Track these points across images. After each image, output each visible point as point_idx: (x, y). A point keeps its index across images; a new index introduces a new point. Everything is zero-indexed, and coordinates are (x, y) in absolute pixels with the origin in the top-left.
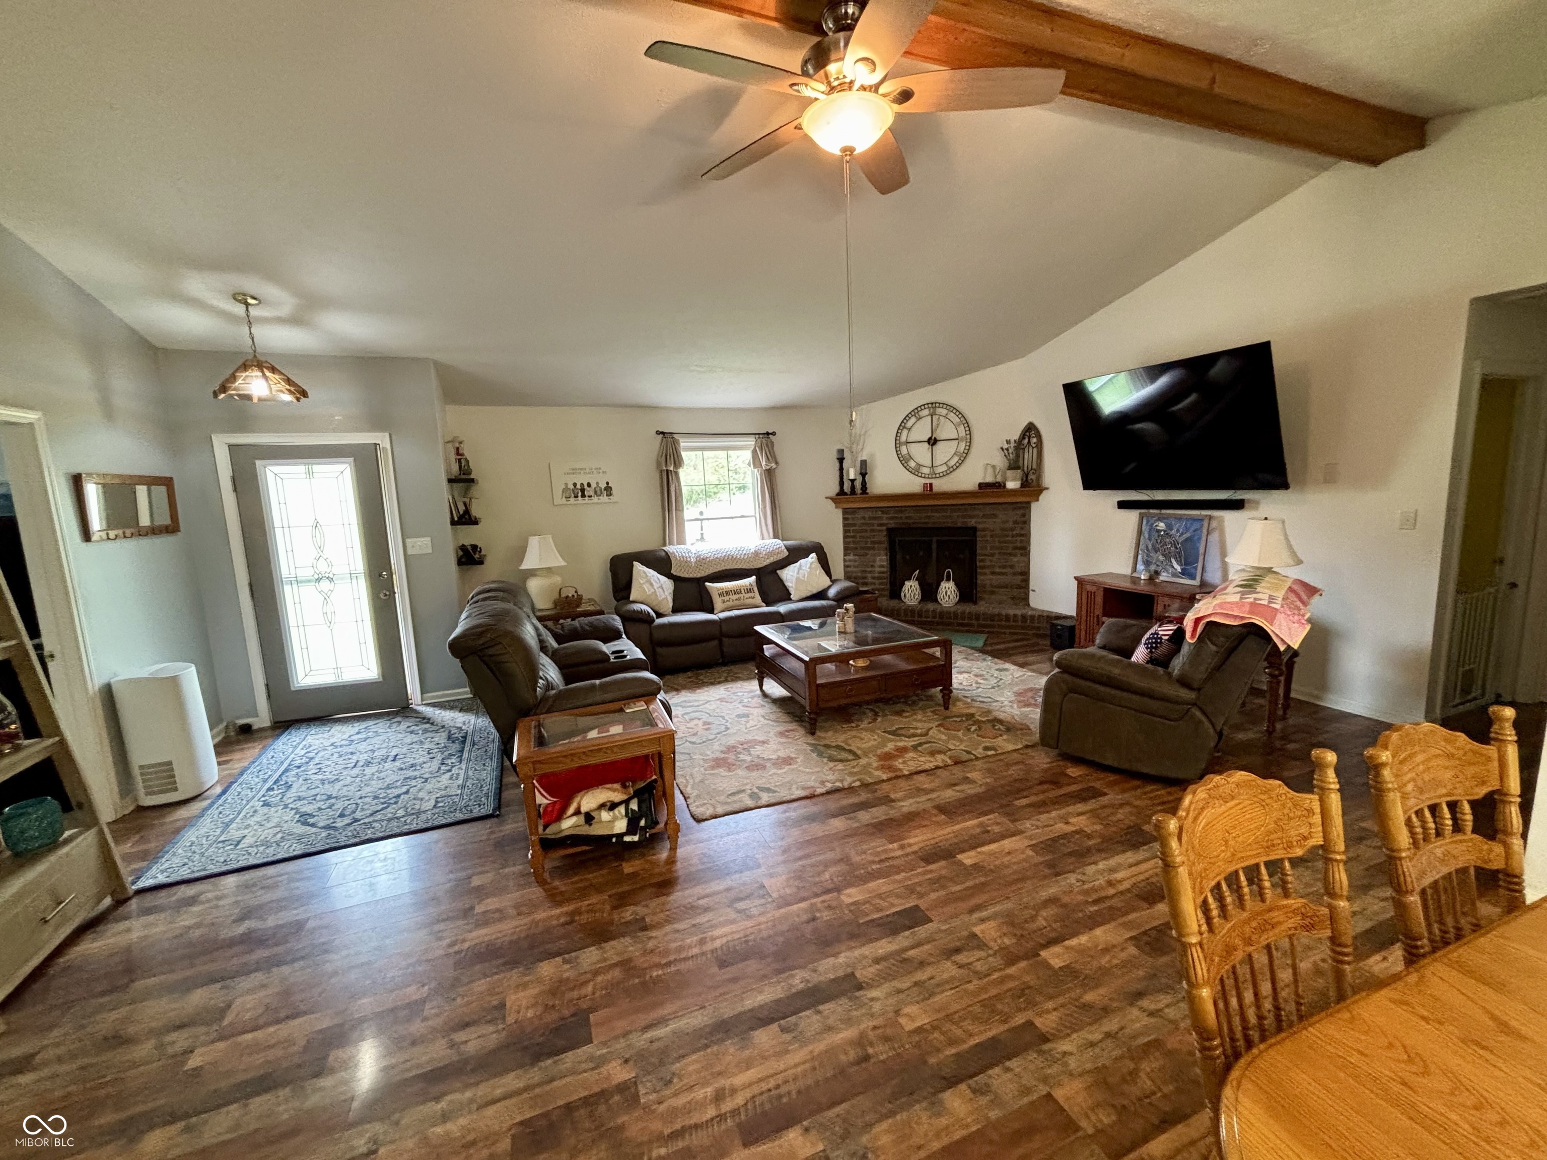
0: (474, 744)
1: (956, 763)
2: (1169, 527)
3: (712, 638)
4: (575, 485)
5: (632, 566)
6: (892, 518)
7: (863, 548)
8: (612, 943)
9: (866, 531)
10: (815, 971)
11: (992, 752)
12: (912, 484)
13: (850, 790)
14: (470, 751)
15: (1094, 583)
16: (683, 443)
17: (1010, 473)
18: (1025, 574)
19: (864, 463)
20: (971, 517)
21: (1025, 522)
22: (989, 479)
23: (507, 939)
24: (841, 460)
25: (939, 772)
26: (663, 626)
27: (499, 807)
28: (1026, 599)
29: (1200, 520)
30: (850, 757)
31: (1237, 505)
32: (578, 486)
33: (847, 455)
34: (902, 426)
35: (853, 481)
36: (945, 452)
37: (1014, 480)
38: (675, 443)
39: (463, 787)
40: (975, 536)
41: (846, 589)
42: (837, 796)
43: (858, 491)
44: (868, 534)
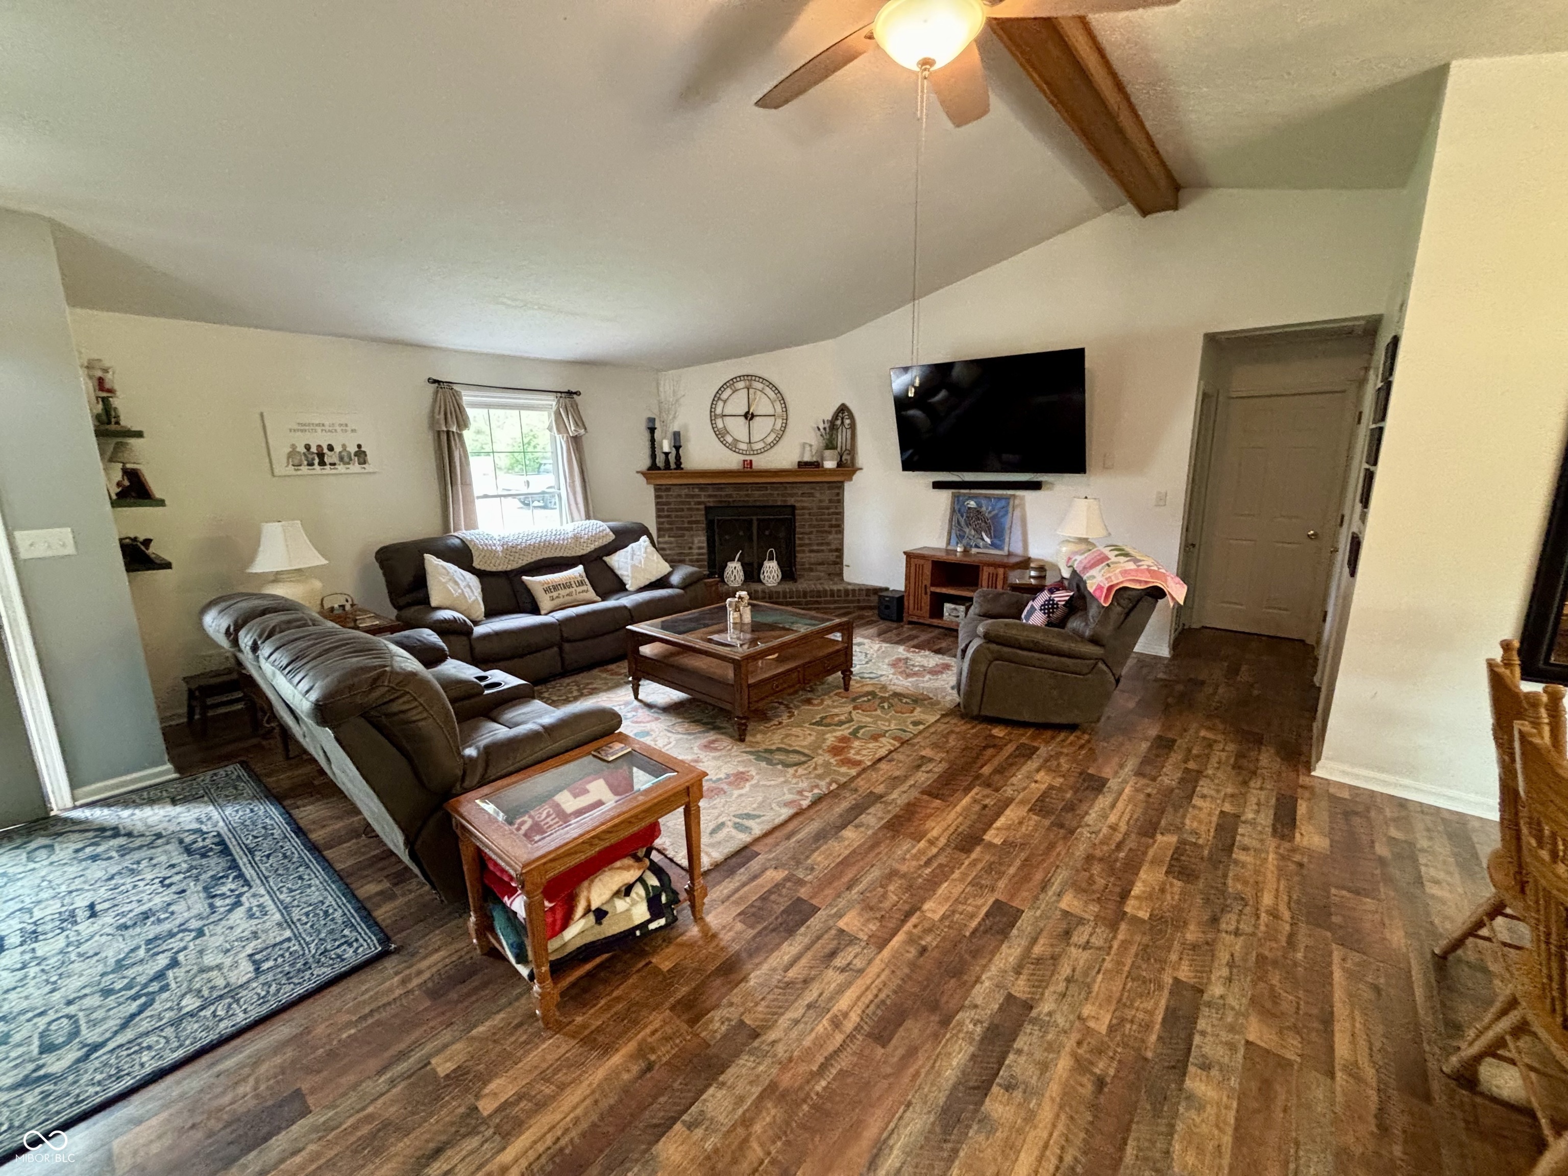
0: (251, 852)
1: (902, 744)
2: (979, 505)
3: (550, 647)
4: (308, 447)
5: (423, 559)
6: (710, 496)
7: (679, 529)
8: (732, 1071)
9: (682, 510)
10: (976, 1006)
11: (921, 727)
12: (732, 461)
13: (832, 795)
14: (253, 864)
15: (923, 557)
16: (467, 397)
17: (828, 453)
18: (839, 551)
19: (677, 435)
20: (792, 495)
21: (839, 501)
22: (807, 458)
23: (573, 1134)
24: (652, 430)
25: (895, 755)
26: (486, 637)
27: (385, 940)
28: (840, 574)
29: (1008, 498)
30: (803, 759)
31: (1036, 486)
32: (314, 449)
33: (657, 425)
34: (717, 397)
35: (667, 454)
36: (762, 428)
37: (832, 460)
38: (456, 396)
39: (288, 923)
40: (794, 514)
41: (692, 574)
42: (824, 805)
43: (673, 466)
44: (686, 513)
